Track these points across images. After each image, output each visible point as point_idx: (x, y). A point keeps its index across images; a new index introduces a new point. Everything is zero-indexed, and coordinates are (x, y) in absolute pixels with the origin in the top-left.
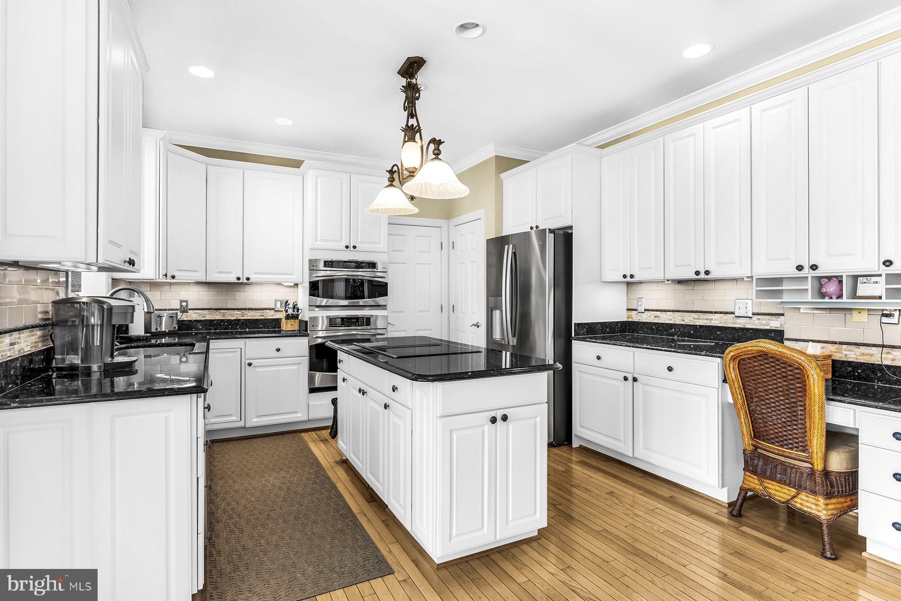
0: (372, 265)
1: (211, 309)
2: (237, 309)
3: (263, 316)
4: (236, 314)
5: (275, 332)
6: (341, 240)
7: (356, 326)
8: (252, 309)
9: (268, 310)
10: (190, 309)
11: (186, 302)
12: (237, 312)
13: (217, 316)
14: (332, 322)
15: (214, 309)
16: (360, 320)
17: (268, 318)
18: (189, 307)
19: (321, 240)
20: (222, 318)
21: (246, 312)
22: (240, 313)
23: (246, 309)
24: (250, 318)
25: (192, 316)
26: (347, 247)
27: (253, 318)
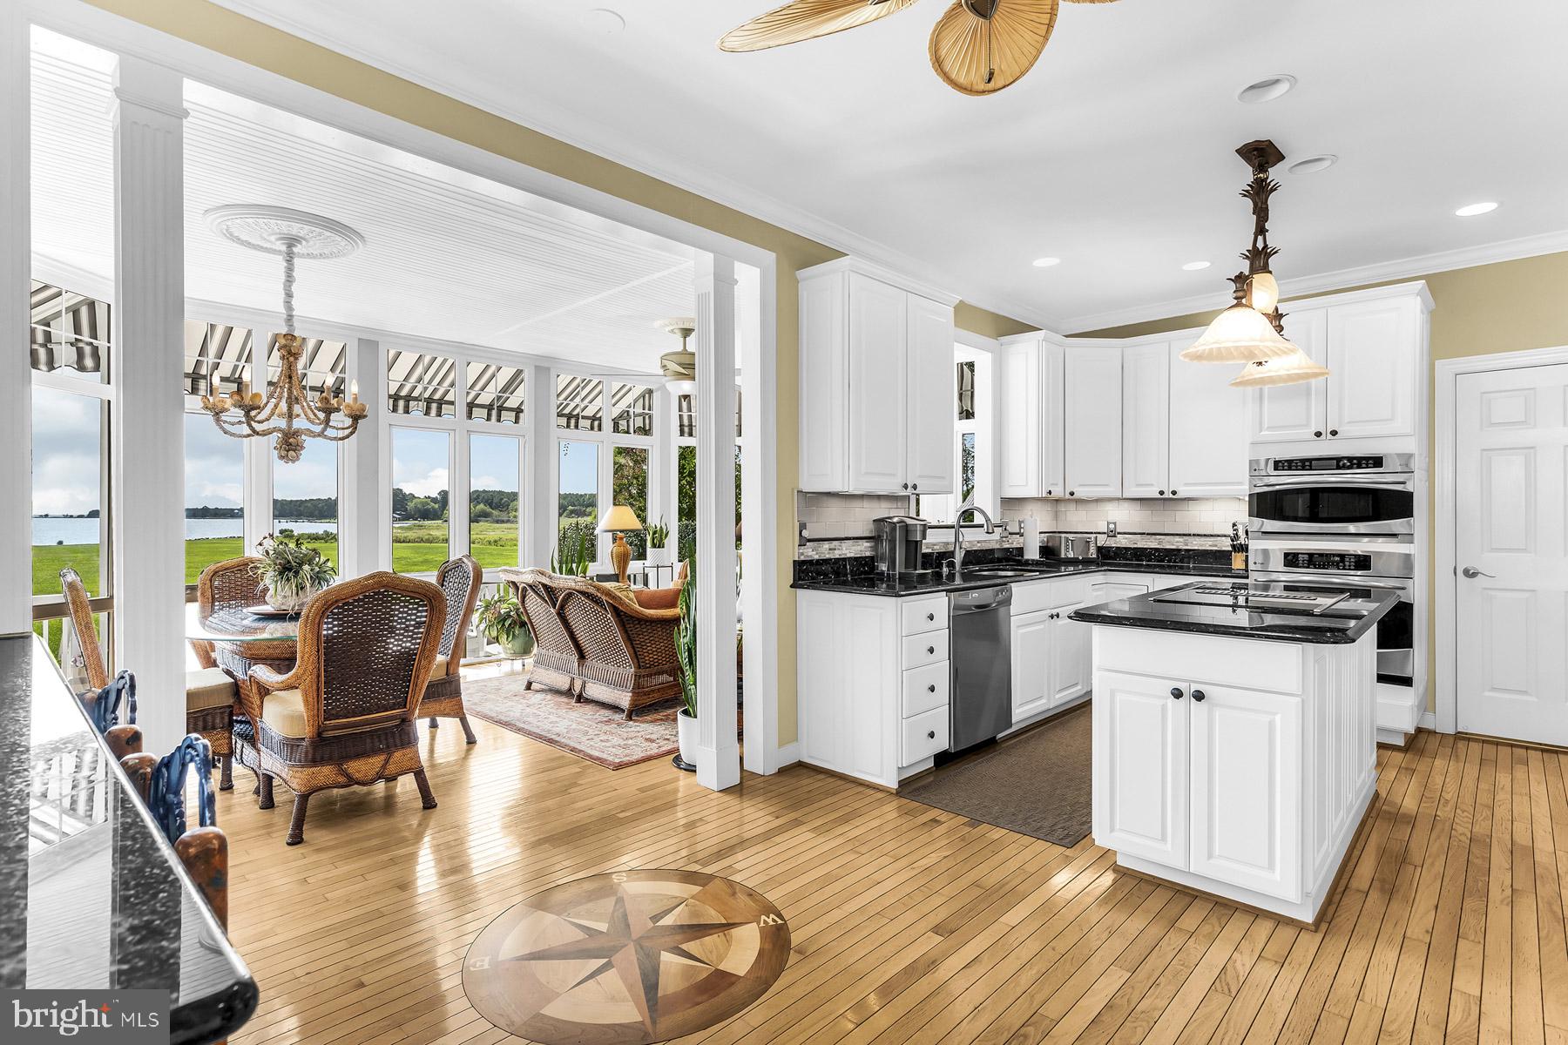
0: (1377, 462)
1: (1144, 534)
2: (1177, 535)
3: (1216, 546)
4: (1177, 542)
5: (1222, 570)
6: (1307, 425)
7: (1339, 569)
8: (1198, 535)
9: (1224, 538)
10: (1119, 533)
11: (1115, 524)
12: (1177, 539)
13: (1152, 543)
14: (1291, 560)
15: (1148, 534)
16: (1348, 560)
17: (1224, 549)
18: (1118, 531)
19: (1269, 428)
20: (1158, 547)
21: (1190, 539)
22: (1181, 540)
23: (1190, 535)
24: (1196, 548)
25: (1122, 542)
26: (1318, 434)
27: (1200, 548)
